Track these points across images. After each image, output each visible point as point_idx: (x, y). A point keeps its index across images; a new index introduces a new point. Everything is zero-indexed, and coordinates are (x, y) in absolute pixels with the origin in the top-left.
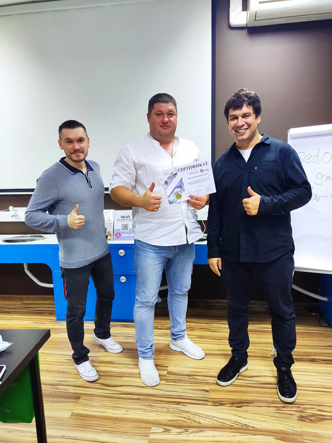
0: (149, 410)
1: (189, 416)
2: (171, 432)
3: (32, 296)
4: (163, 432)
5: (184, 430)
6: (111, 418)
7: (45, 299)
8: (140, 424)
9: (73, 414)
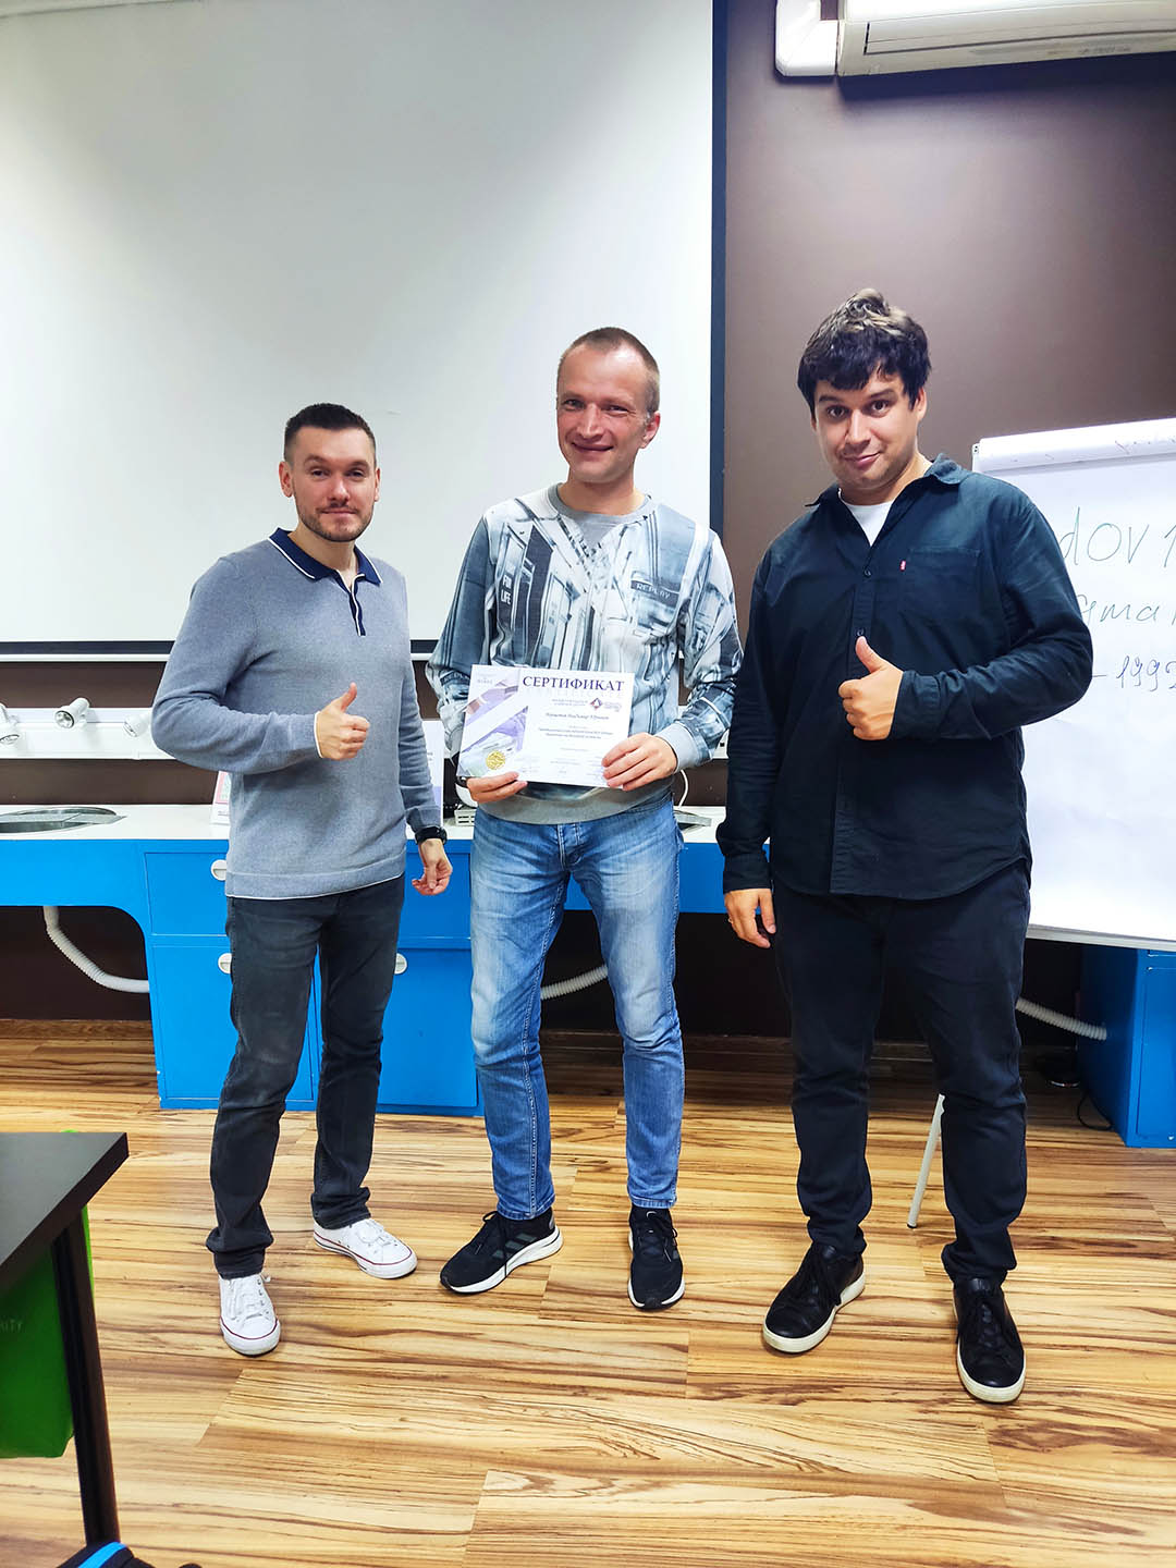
0: (478, 1414)
1: (617, 1436)
2: (553, 1487)
3: (77, 1024)
4: (525, 1488)
5: (600, 1480)
6: (347, 1443)
7: (124, 1035)
8: (445, 1462)
9: (213, 1431)
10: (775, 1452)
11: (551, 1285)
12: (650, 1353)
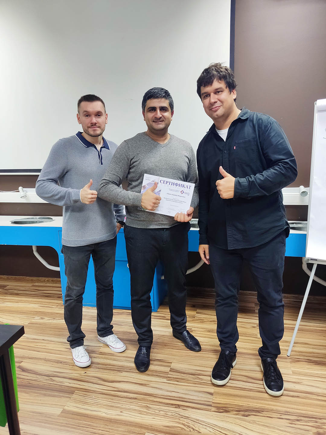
0: (145, 412)
1: (188, 423)
3: (44, 278)
6: (104, 419)
7: (55, 282)
8: (133, 428)
9: (64, 411)
11: (172, 369)
12: (201, 395)
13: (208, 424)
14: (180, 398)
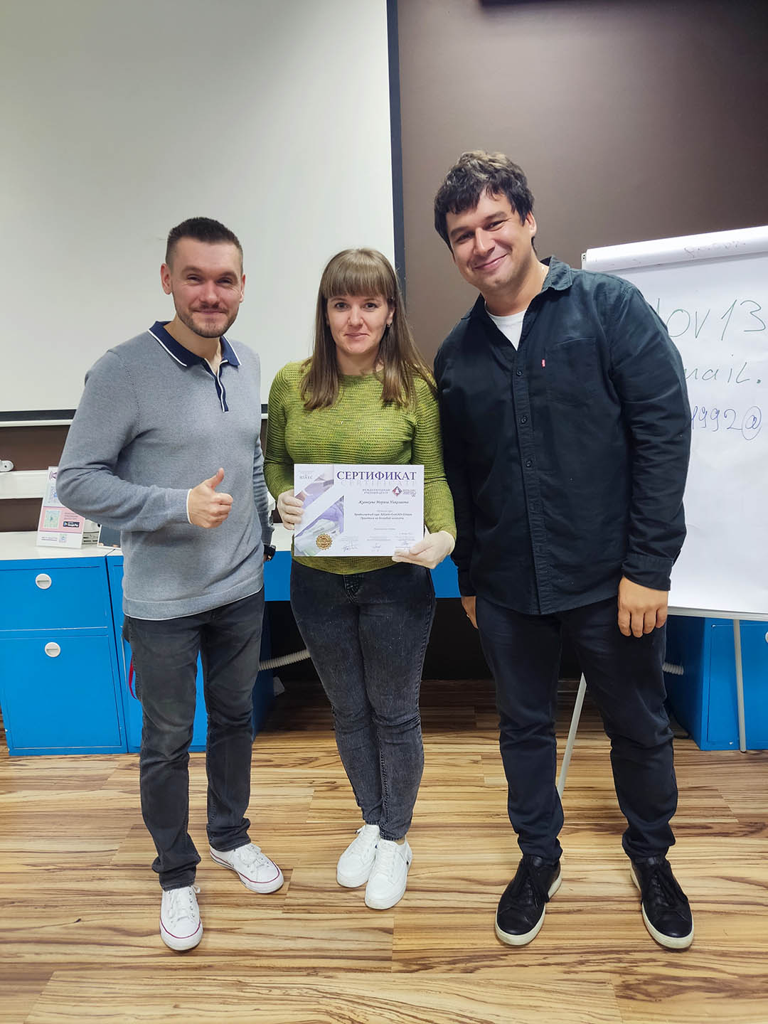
0: (235, 997)
1: (340, 1008)
10: (458, 1015)
11: (293, 885)
12: (364, 936)
13: (387, 1004)
14: (316, 950)
